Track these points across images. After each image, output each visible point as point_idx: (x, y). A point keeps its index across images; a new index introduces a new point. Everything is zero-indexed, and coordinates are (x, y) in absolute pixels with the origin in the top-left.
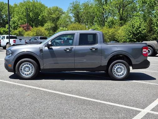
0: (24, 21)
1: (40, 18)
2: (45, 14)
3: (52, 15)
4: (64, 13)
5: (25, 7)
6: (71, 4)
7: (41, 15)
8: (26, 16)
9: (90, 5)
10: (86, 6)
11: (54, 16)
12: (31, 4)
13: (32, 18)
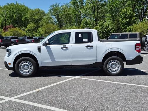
0: (8, 23)
1: (23, 19)
2: (28, 16)
3: (34, 16)
4: (45, 15)
5: (9, 10)
6: (51, 6)
7: (24, 17)
8: (10, 18)
9: (69, 7)
10: (65, 8)
11: (36, 17)
12: (15, 7)
13: (16, 19)
